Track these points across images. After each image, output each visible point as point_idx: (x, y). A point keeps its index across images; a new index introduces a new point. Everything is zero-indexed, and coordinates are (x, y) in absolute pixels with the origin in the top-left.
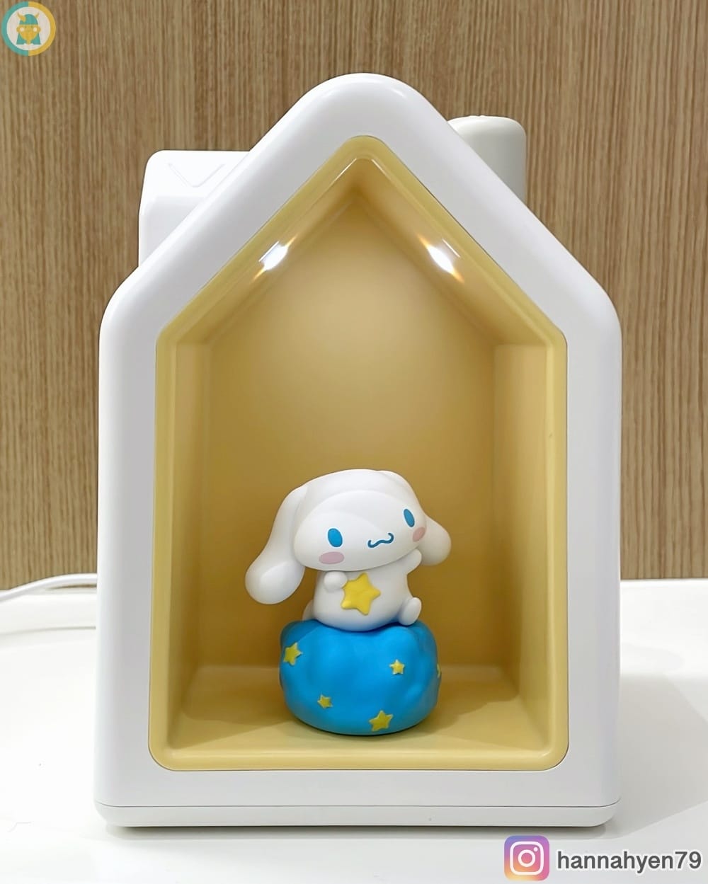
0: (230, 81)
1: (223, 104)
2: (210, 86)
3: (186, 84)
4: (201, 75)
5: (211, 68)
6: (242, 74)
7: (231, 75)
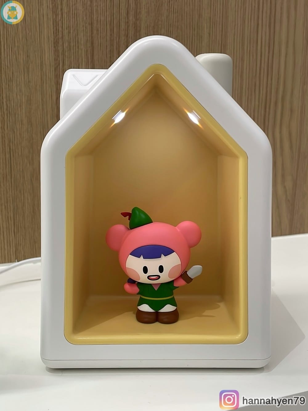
0: (69, 35)
1: (66, 45)
2: (60, 37)
3: (50, 35)
4: (56, 32)
5: (60, 29)
6: (74, 32)
7: (69, 32)
